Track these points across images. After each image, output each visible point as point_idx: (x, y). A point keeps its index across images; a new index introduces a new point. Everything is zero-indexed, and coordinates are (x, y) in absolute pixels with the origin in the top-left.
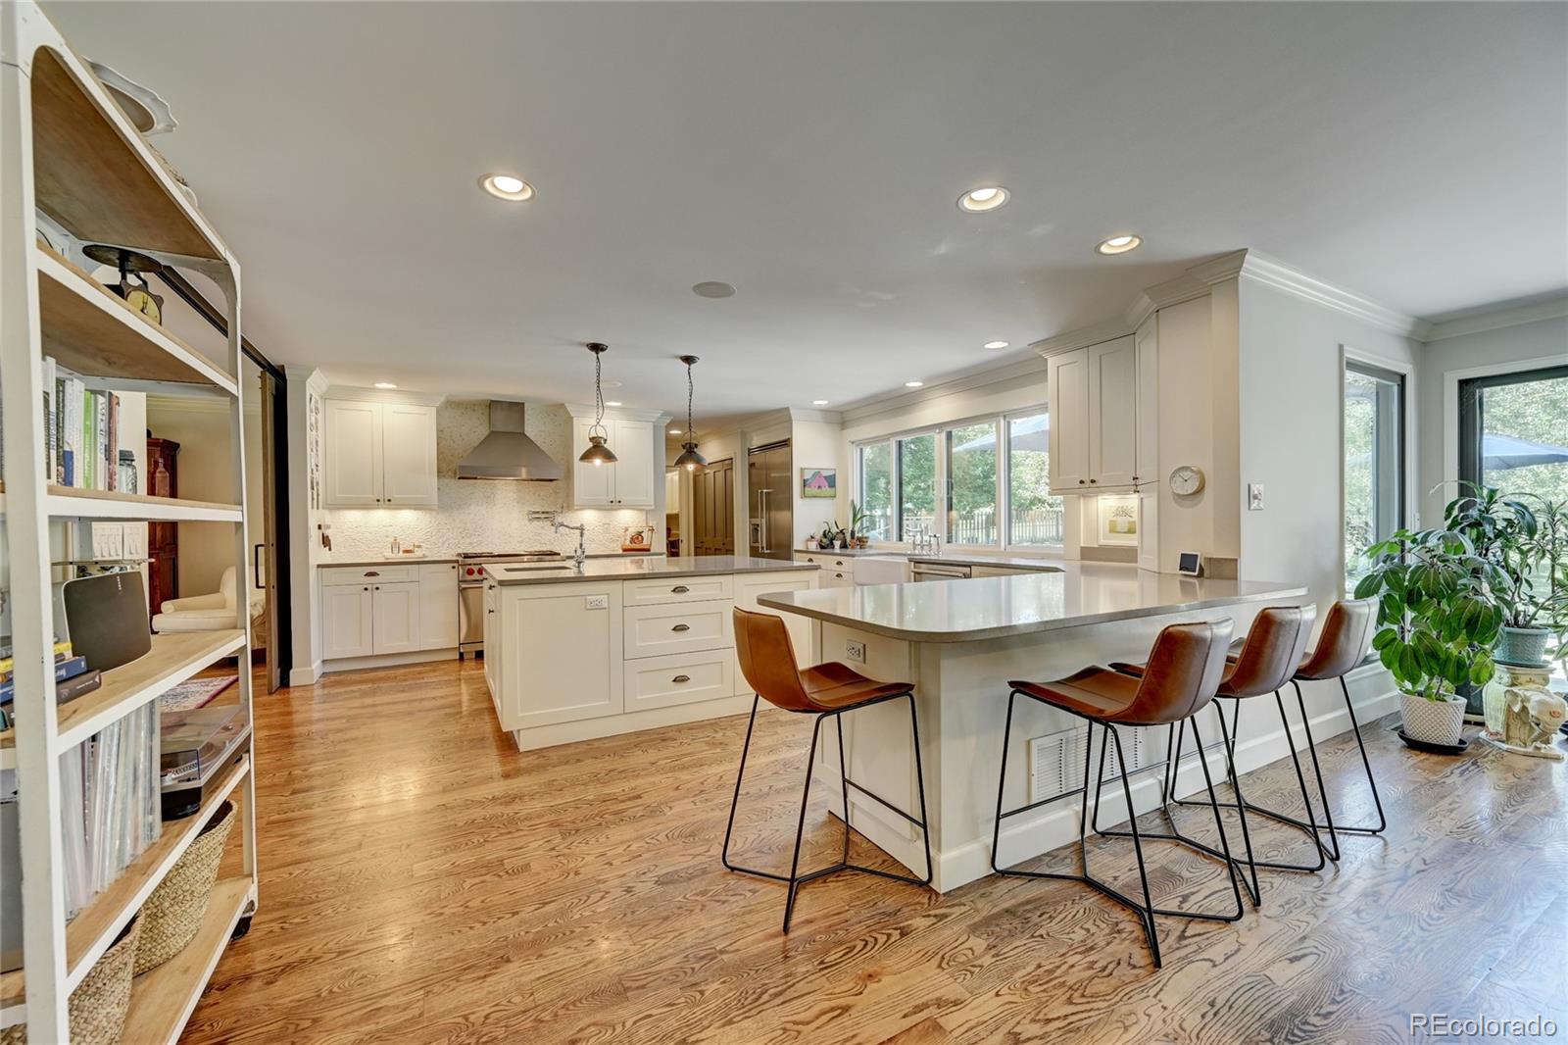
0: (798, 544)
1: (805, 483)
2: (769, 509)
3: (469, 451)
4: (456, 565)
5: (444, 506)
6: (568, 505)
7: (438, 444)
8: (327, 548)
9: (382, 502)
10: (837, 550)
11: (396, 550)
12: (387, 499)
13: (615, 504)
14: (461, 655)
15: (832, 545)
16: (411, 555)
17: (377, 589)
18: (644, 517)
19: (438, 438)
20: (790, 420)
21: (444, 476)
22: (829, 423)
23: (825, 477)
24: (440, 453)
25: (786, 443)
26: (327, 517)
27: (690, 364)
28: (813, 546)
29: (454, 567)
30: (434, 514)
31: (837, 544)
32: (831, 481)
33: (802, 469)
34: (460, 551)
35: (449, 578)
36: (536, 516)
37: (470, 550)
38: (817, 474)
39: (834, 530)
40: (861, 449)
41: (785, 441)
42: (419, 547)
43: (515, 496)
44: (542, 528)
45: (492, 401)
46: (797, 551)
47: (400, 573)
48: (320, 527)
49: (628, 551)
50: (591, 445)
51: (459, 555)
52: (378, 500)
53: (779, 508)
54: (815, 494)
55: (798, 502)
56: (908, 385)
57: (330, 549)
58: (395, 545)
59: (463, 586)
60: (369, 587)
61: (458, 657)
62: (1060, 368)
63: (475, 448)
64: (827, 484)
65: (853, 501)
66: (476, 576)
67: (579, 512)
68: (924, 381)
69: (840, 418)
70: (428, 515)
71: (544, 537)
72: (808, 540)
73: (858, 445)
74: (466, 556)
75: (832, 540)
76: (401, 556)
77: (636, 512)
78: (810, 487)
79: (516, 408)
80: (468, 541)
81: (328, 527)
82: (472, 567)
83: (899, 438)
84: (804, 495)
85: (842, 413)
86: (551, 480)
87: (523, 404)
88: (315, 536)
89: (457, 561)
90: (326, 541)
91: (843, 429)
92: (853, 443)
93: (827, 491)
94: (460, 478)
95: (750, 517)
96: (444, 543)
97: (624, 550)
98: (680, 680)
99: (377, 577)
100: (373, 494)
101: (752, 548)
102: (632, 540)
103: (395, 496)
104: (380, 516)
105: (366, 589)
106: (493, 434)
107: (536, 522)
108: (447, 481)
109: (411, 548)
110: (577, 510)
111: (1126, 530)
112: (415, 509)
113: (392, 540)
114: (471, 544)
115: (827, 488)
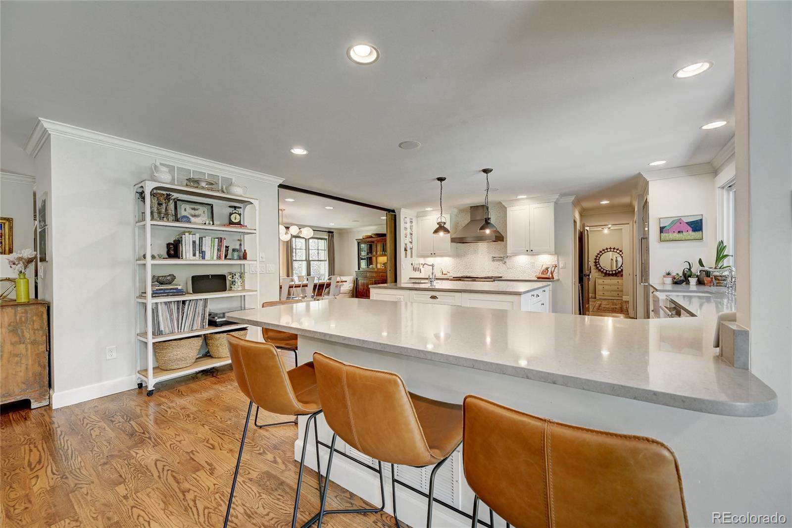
0: (653, 279)
1: (662, 230)
12: (434, 253)
13: (529, 252)
16: (446, 276)
18: (556, 259)
20: (648, 182)
23: (688, 223)
28: (668, 281)
32: (697, 226)
33: (659, 219)
36: (496, 259)
38: (677, 221)
43: (486, 249)
44: (499, 265)
45: (472, 206)
48: (412, 265)
49: (540, 279)
50: (438, 226)
54: (674, 238)
55: (654, 246)
58: (441, 272)
63: (465, 227)
64: (690, 228)
72: (664, 276)
77: (550, 256)
78: (667, 233)
79: (485, 209)
84: (661, 240)
85: (708, 163)
92: (719, 188)
96: (459, 271)
97: (538, 278)
102: (542, 273)
106: (472, 220)
107: (496, 263)
109: (446, 273)
114: (468, 272)
115: (691, 232)
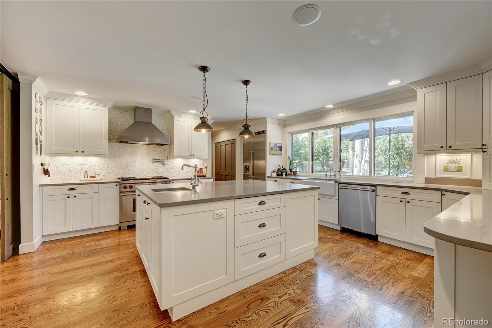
0: (268, 174)
1: (271, 149)
2: (253, 160)
3: (124, 130)
4: (118, 184)
5: (111, 155)
6: (170, 155)
7: (109, 126)
8: (48, 176)
9: (78, 153)
10: (284, 176)
11: (86, 176)
12: (81, 151)
13: (192, 156)
14: (120, 228)
15: (282, 175)
16: (94, 179)
17: (75, 197)
18: (204, 162)
19: (109, 123)
20: (266, 123)
21: (112, 141)
22: (279, 124)
23: (278, 147)
24: (110, 130)
25: (263, 132)
26: (46, 159)
27: (247, 86)
28: (274, 175)
29: (117, 185)
30: (107, 159)
31: (284, 174)
33: (270, 143)
34: (119, 177)
35: (114, 190)
36: (156, 161)
37: (124, 176)
38: (276, 145)
39: (282, 168)
40: (292, 136)
41: (263, 131)
42: (98, 175)
43: (146, 151)
44: (158, 166)
45: (136, 107)
46: (268, 177)
47: (88, 188)
48: (42, 165)
51: (119, 179)
52: (77, 152)
53: (259, 159)
54: (274, 154)
55: (268, 156)
56: (326, 107)
57: (49, 176)
58: (86, 174)
59: (121, 194)
60: (70, 196)
61: (118, 228)
62: (425, 94)
63: (127, 129)
64: (279, 149)
65: (289, 156)
66: (128, 189)
67: (175, 159)
68: (334, 105)
69: (284, 123)
70: (103, 160)
71: (159, 171)
72: (272, 172)
73: (291, 134)
74: (123, 179)
75: (282, 172)
76: (89, 180)
77: (200, 159)
78: (273, 150)
79: (148, 111)
80: (123, 172)
81: (48, 165)
82: (126, 185)
83: (312, 131)
84: (271, 154)
85: (285, 121)
86: (162, 145)
87: (151, 109)
88: (37, 170)
89: (119, 182)
90: (46, 172)
91: (284, 127)
92: (289, 133)
93: (279, 152)
94: (119, 143)
95: (243, 163)
96: (111, 173)
98: (262, 255)
99: (75, 191)
100: (74, 148)
101: (244, 175)
102: (199, 172)
103: (86, 150)
104: (79, 160)
105: (68, 197)
106: (136, 122)
107: (155, 164)
108: (113, 144)
109: (94, 175)
110: (175, 158)
111: (456, 170)
112: (97, 156)
113: (84, 172)
114: (124, 173)
115: (279, 151)
